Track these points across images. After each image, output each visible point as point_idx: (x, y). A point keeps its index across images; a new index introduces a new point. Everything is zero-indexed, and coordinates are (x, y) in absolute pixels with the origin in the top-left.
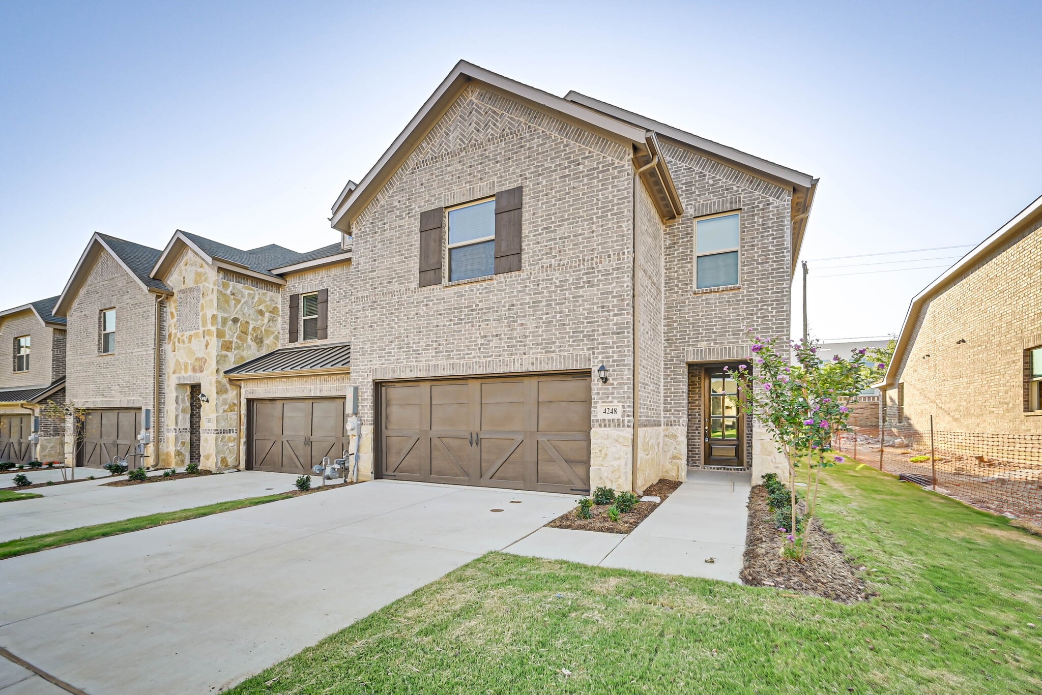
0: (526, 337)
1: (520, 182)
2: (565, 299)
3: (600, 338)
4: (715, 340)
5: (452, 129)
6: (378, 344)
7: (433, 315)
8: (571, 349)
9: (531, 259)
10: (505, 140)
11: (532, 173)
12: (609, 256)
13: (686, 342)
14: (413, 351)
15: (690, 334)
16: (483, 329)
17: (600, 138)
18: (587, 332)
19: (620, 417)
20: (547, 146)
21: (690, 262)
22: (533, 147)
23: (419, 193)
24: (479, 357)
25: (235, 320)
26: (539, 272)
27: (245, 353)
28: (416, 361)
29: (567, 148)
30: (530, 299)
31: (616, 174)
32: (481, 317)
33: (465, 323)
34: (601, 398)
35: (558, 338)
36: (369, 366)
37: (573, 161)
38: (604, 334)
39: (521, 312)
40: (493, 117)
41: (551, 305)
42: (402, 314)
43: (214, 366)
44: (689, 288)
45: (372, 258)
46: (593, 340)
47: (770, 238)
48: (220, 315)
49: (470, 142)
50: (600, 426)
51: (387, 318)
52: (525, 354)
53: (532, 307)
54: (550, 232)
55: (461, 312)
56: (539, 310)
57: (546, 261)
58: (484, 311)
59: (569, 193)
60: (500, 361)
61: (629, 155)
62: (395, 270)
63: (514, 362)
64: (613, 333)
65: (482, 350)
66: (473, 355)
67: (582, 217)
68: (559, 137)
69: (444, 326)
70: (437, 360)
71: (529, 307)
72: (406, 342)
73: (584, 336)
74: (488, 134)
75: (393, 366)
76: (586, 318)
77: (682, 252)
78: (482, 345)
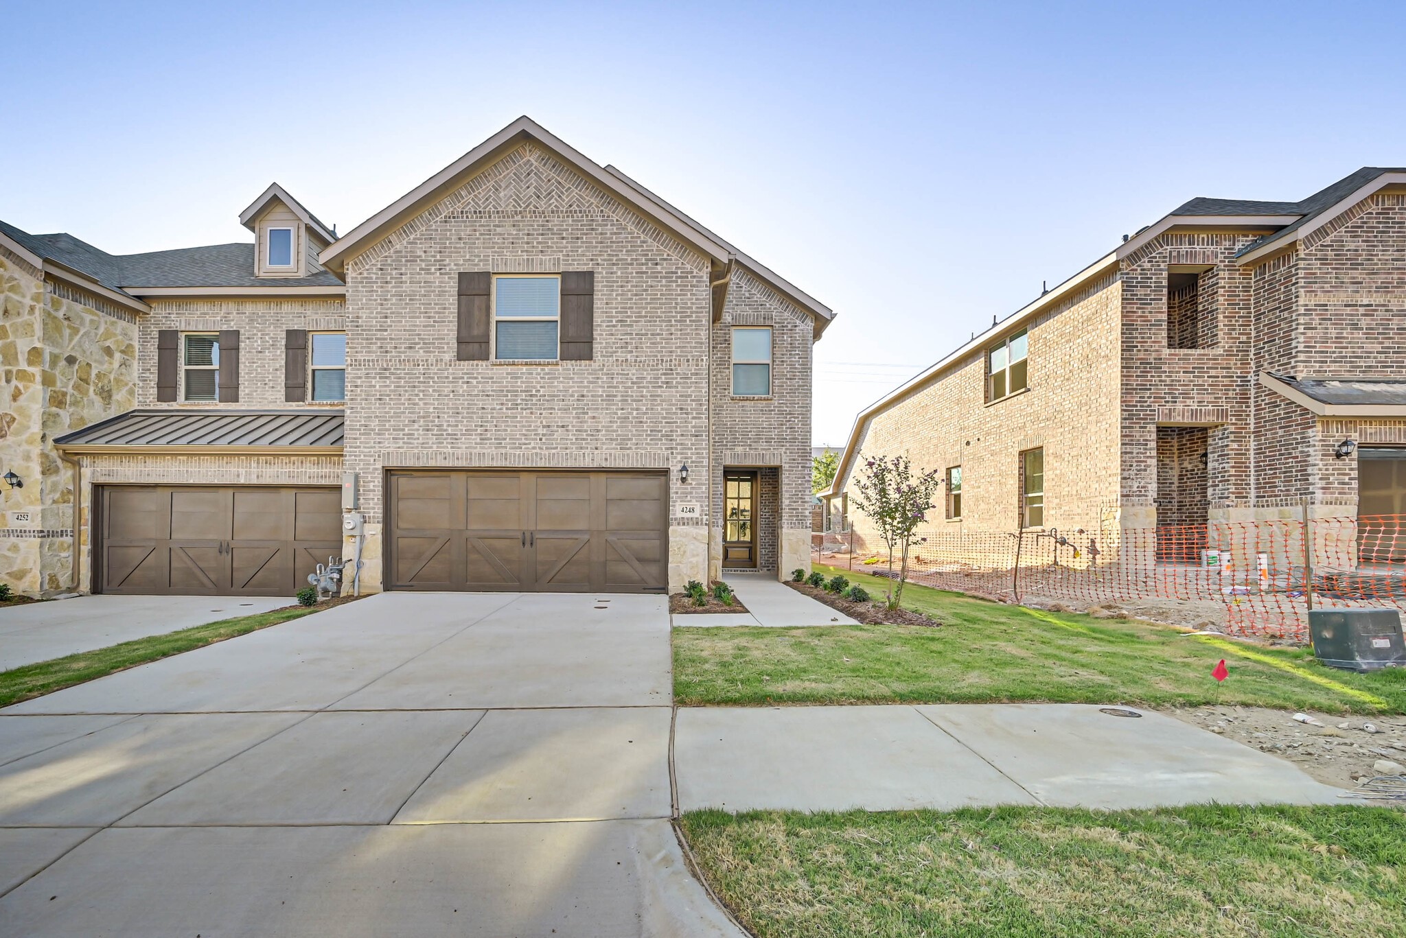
0: (598, 431)
1: (590, 266)
2: (642, 396)
3: (678, 438)
4: (750, 445)
5: (503, 186)
6: (392, 423)
7: (476, 395)
8: (649, 447)
9: (604, 350)
10: (573, 217)
11: (604, 260)
12: (688, 361)
13: (724, 445)
14: (449, 434)
15: (727, 438)
16: (544, 418)
17: (678, 244)
18: (666, 431)
19: (698, 516)
20: (623, 236)
21: (729, 368)
22: (606, 234)
23: (455, 248)
24: (540, 448)
25: (71, 360)
26: (613, 365)
27: (86, 413)
28: (452, 448)
29: (645, 245)
30: (604, 391)
31: (694, 283)
32: (543, 404)
33: (522, 409)
34: (679, 497)
35: (634, 435)
36: (377, 449)
37: (651, 260)
38: (682, 435)
39: (592, 405)
40: (558, 188)
41: (627, 400)
42: (431, 390)
43: (36, 429)
44: (727, 394)
45: (380, 313)
46: (671, 440)
47: (797, 357)
48: (48, 350)
49: (527, 206)
50: (679, 524)
51: (406, 391)
52: (596, 449)
53: (605, 400)
54: (625, 326)
55: (516, 396)
56: (614, 405)
57: (621, 355)
58: (546, 398)
59: (646, 290)
60: (567, 454)
61: (707, 267)
62: (419, 335)
63: (584, 457)
64: (692, 435)
65: (543, 440)
66: (532, 445)
67: (659, 317)
68: (636, 231)
69: (494, 409)
70: (484, 448)
71: (602, 400)
72: (436, 423)
73: (662, 436)
74: (550, 205)
75: (416, 451)
76: (665, 418)
77: (721, 358)
78: (543, 435)
